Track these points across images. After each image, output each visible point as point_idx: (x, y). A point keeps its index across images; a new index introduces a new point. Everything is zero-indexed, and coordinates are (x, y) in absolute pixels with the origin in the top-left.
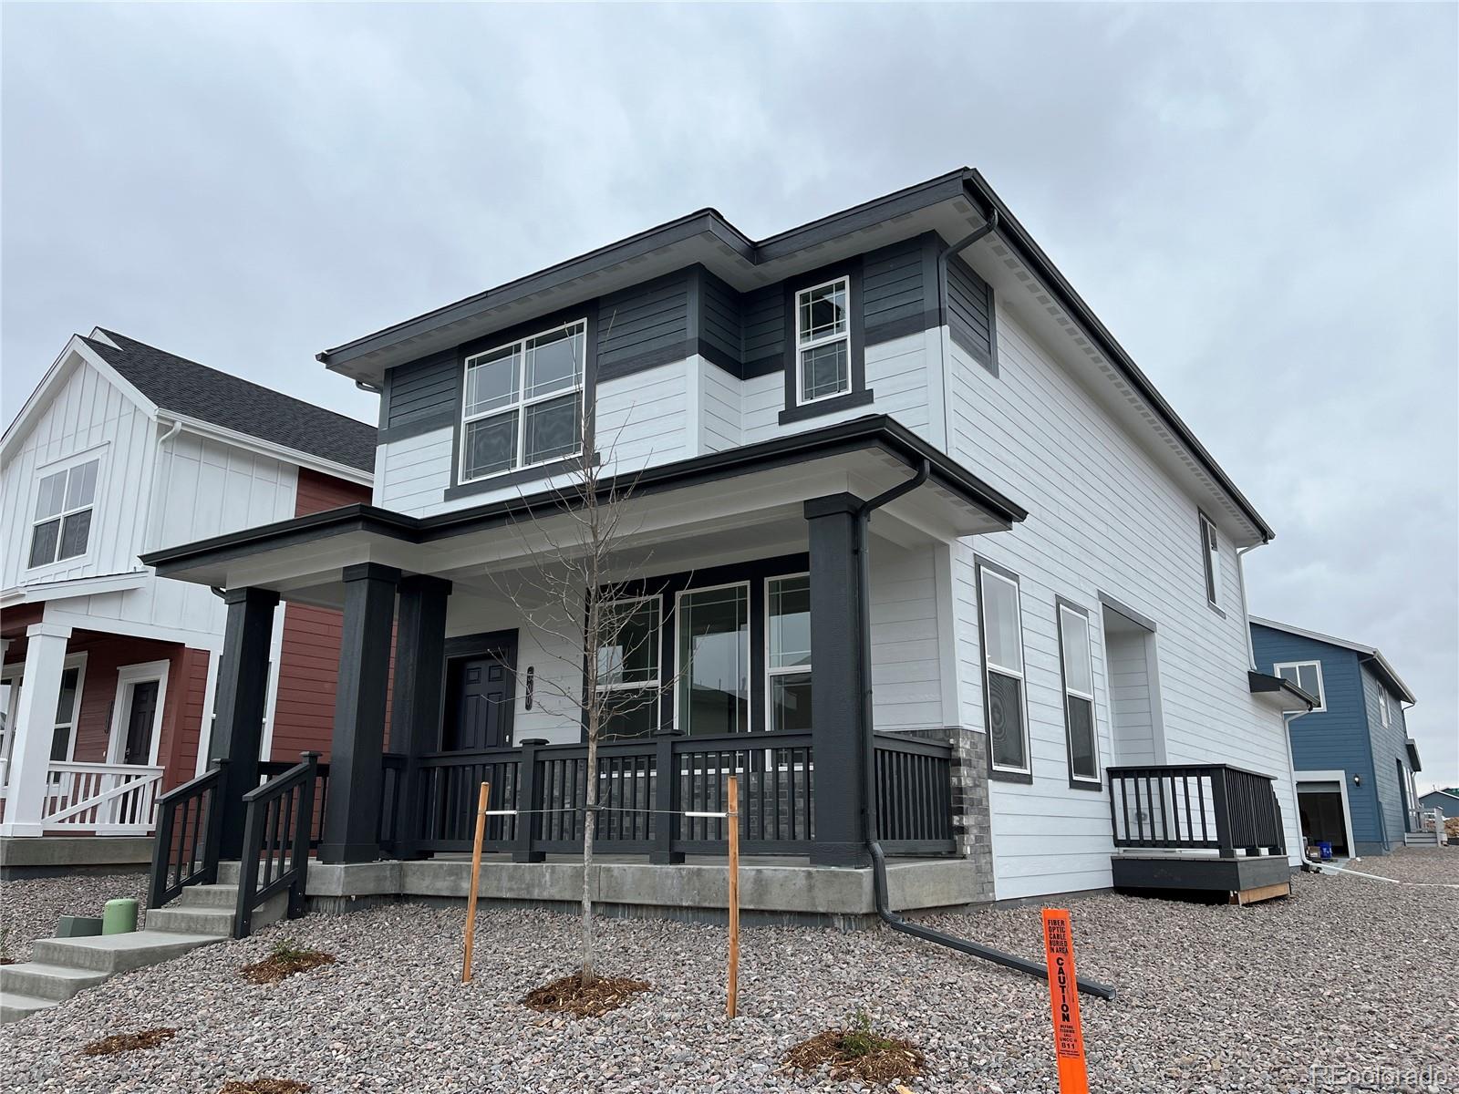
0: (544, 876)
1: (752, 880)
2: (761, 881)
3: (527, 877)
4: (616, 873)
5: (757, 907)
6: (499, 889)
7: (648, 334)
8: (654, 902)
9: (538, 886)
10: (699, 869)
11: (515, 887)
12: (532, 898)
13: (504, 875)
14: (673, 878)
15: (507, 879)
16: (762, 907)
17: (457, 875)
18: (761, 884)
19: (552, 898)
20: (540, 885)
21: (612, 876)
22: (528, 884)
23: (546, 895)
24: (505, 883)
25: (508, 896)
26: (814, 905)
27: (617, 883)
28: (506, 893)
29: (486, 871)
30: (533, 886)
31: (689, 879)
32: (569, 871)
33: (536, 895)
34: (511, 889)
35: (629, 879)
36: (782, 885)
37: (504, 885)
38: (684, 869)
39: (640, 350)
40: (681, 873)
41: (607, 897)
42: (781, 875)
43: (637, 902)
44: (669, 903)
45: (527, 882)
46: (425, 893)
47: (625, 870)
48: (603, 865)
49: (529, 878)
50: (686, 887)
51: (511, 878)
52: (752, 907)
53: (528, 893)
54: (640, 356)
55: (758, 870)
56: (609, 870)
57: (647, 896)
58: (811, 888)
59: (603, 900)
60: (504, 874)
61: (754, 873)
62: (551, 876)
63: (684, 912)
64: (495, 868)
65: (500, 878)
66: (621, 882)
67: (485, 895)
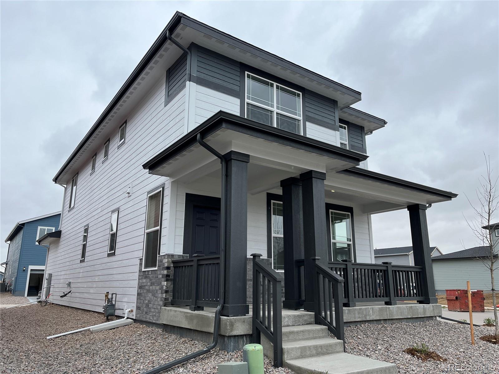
0: (370, 312)
4: (391, 309)
6: (355, 318)
11: (361, 316)
13: (356, 312)
15: (357, 314)
18: (424, 309)
19: (373, 319)
20: (369, 315)
21: (390, 310)
22: (365, 315)
23: (371, 319)
24: (357, 315)
25: (359, 320)
28: (358, 319)
31: (409, 310)
33: (368, 319)
34: (359, 317)
35: (395, 310)
39: (320, 118)
47: (393, 308)
49: (365, 313)
51: (359, 313)
52: (423, 316)
53: (365, 318)
56: (389, 308)
59: (389, 318)
62: (372, 312)
63: (404, 320)
64: (352, 310)
65: (355, 314)
66: (392, 312)
67: (350, 321)
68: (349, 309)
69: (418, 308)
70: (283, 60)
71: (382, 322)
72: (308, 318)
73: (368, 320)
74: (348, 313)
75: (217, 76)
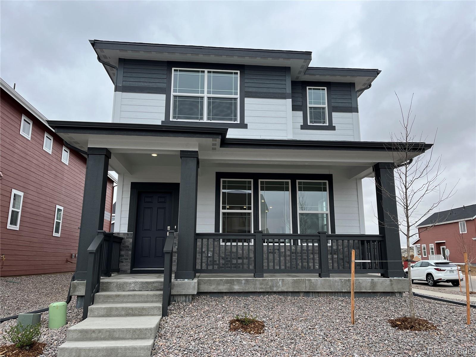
0: (279, 283)
1: (370, 282)
2: (374, 283)
3: (270, 283)
4: (313, 281)
5: (372, 291)
6: (255, 288)
7: (268, 86)
8: (331, 291)
9: (276, 287)
10: (349, 279)
11: (264, 287)
12: (273, 291)
14: (338, 282)
16: (374, 291)
17: (231, 283)
18: (373, 284)
19: (283, 291)
20: (276, 286)
21: (311, 282)
23: (280, 290)
24: (258, 286)
26: (393, 290)
27: (314, 284)
29: (248, 281)
30: (273, 286)
31: (345, 283)
32: (291, 280)
33: (275, 289)
34: (262, 288)
35: (319, 283)
36: (381, 284)
37: (258, 287)
38: (343, 279)
39: (265, 90)
40: (342, 281)
41: (309, 290)
42: (381, 281)
43: (323, 291)
44: (337, 291)
45: (270, 285)
46: (212, 291)
48: (307, 278)
49: (270, 284)
50: (344, 285)
51: (261, 284)
52: (370, 291)
53: (271, 289)
54: (266, 93)
55: (372, 279)
57: (327, 289)
58: (392, 284)
60: (257, 283)
61: (370, 280)
62: (282, 283)
63: (339, 294)
64: (253, 280)
65: (255, 284)
66: (315, 284)
67: (247, 291)
68: (247, 279)
69: (360, 281)
70: (202, 48)
71: (302, 294)
72: (158, 285)
73: (275, 291)
74: (245, 283)
75: (143, 80)
